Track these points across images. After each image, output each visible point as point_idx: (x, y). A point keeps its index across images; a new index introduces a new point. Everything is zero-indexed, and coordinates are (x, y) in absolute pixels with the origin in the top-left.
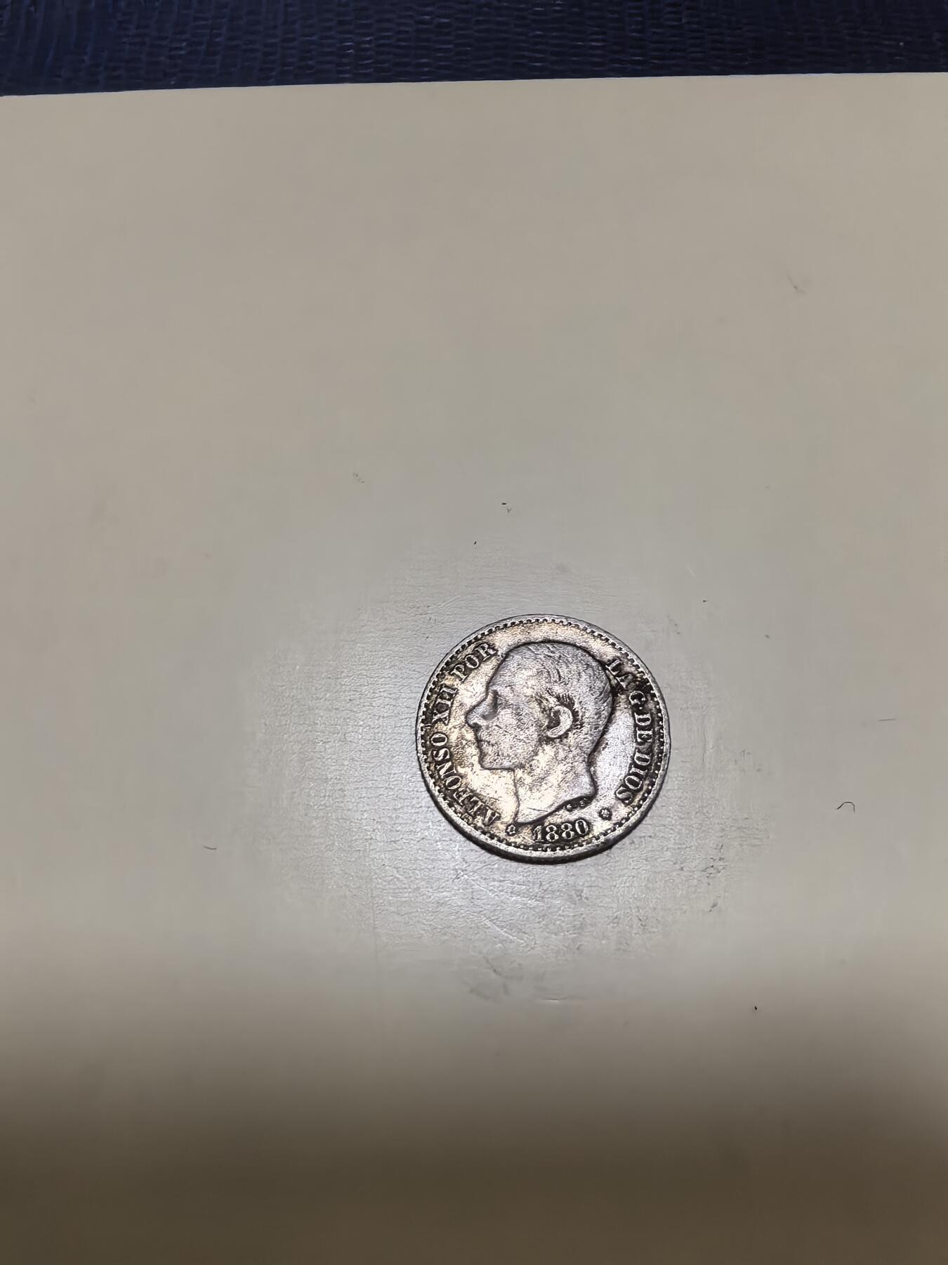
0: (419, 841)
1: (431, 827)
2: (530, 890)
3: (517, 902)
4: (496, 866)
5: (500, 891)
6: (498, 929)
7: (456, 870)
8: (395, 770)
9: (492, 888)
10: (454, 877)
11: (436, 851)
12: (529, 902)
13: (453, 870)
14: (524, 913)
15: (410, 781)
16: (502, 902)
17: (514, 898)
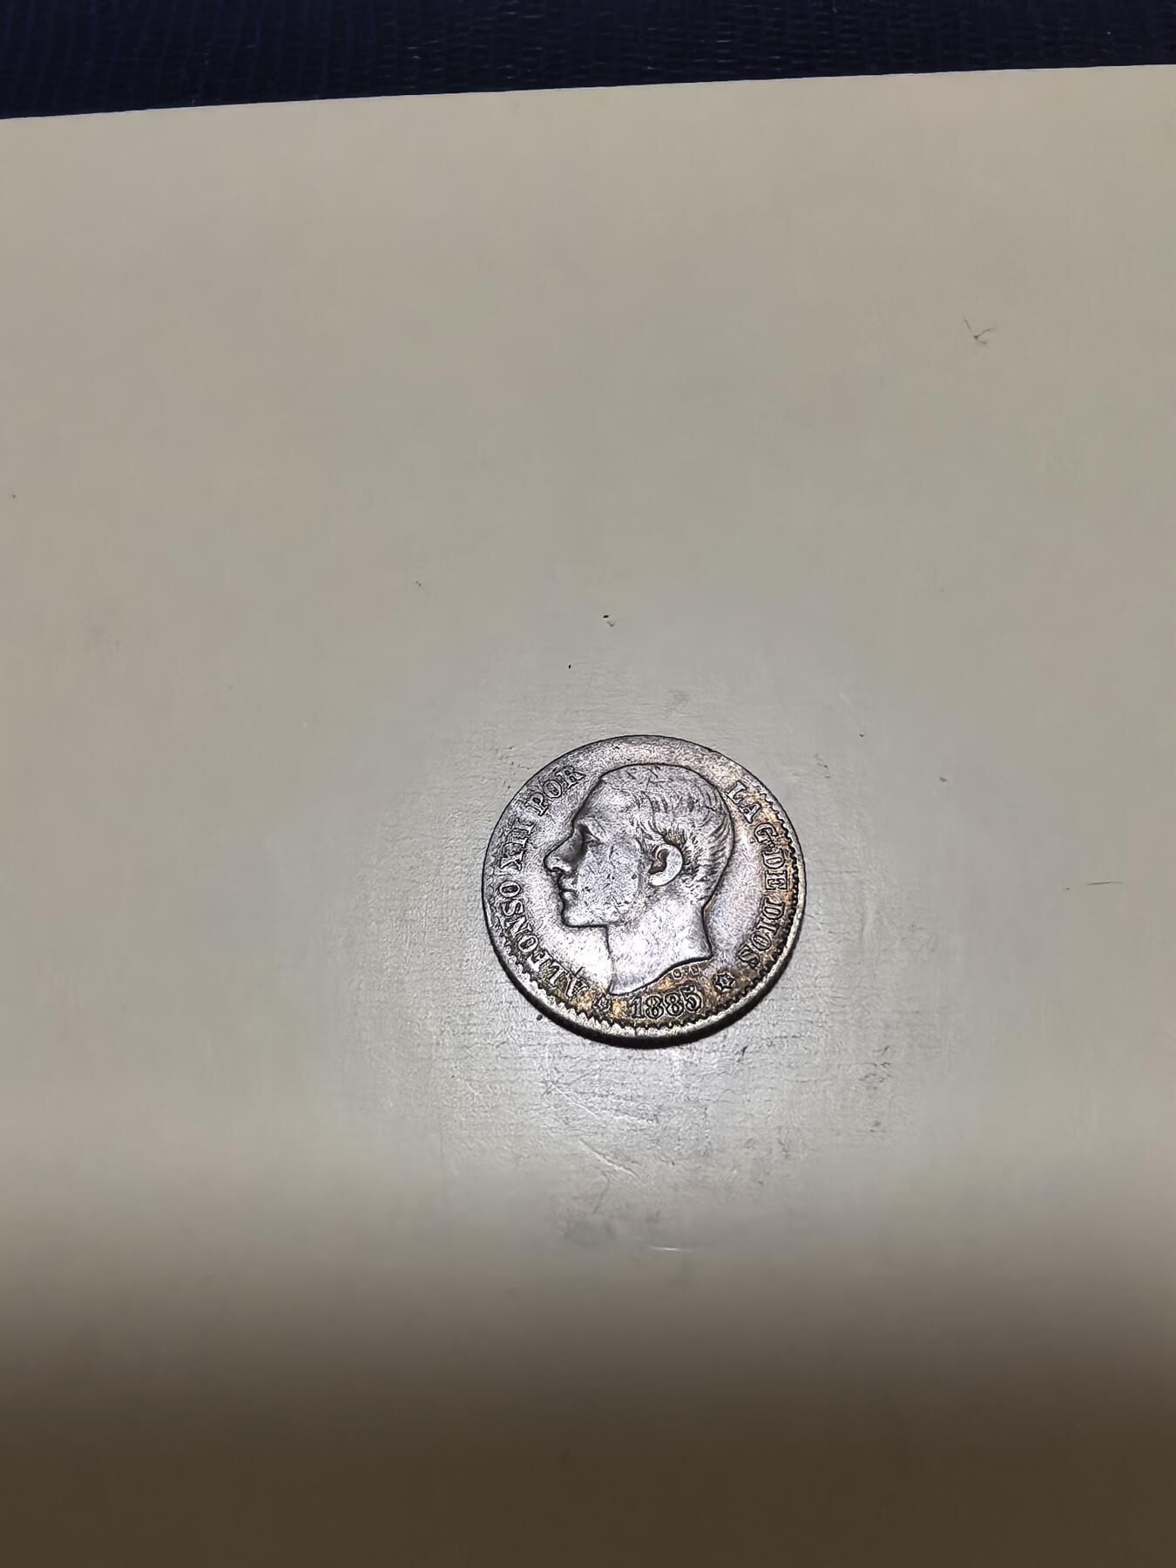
0: (498, 1047)
1: (514, 1028)
2: (641, 1107)
3: (623, 1122)
4: (597, 1076)
5: (603, 1109)
6: (598, 1157)
7: (545, 1082)
8: (468, 956)
9: (592, 1105)
10: (542, 1091)
11: (520, 1058)
12: (639, 1122)
13: (542, 1082)
14: (632, 1137)
15: (487, 970)
16: (605, 1122)
17: (620, 1117)
